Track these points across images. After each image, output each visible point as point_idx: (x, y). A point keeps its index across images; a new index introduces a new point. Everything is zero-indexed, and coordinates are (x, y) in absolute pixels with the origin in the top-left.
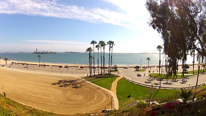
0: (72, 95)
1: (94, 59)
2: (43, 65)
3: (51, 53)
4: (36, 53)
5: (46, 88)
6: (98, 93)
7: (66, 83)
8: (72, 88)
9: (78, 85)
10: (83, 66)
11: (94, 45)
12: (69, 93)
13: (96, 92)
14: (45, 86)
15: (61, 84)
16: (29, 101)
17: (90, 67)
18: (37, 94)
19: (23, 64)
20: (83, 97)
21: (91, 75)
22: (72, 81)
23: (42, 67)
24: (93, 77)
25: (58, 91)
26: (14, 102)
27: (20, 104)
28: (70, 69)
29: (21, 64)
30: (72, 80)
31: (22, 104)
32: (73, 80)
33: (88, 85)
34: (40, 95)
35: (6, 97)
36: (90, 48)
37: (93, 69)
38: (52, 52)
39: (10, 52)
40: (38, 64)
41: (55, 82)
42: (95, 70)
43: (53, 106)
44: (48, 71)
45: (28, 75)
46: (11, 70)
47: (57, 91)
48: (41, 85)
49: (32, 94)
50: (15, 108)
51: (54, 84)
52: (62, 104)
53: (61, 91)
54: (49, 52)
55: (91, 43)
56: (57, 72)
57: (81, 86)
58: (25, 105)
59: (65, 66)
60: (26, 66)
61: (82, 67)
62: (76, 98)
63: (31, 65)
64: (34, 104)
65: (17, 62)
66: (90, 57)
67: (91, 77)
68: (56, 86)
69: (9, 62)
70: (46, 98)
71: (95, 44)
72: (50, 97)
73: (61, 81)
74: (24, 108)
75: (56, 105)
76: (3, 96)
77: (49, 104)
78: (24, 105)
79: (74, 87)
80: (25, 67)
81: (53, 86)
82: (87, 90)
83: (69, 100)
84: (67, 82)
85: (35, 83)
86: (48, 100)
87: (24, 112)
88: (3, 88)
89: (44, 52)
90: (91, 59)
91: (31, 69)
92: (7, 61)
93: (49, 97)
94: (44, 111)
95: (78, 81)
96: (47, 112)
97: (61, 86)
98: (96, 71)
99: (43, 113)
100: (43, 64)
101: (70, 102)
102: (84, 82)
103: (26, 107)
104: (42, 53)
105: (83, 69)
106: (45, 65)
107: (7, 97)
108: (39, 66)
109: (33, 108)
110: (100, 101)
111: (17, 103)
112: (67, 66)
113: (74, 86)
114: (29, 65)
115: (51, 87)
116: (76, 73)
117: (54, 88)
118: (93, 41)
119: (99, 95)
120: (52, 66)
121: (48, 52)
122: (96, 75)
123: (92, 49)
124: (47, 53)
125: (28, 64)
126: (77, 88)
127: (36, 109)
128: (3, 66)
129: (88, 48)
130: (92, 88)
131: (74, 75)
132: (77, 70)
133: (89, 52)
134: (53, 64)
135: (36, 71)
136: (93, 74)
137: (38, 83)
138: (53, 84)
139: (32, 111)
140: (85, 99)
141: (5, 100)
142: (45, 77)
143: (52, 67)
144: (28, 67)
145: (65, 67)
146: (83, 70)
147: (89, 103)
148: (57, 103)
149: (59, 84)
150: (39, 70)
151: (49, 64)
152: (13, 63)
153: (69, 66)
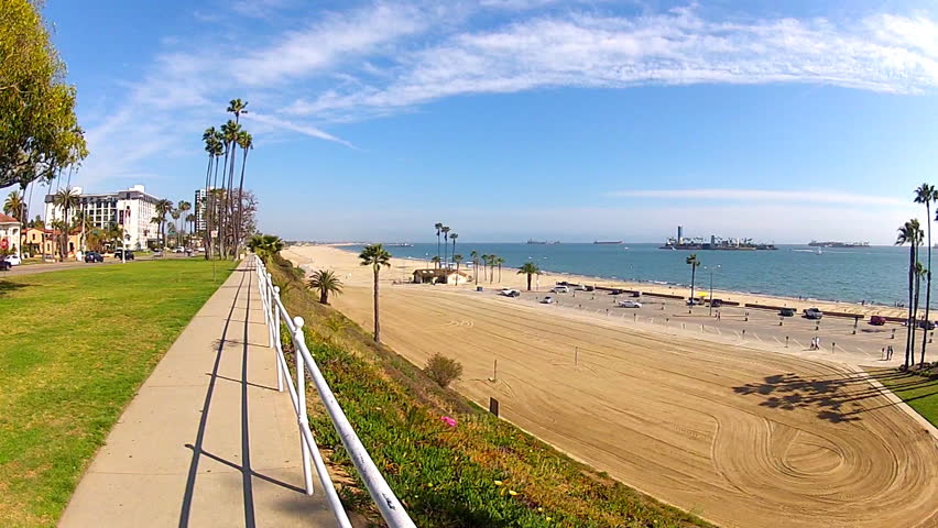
0: (809, 453)
1: (929, 279)
2: (706, 301)
3: (748, 246)
4: (679, 247)
5: (707, 404)
6: (914, 457)
7: (796, 391)
8: (818, 420)
9: (846, 408)
10: (883, 314)
11: (928, 205)
12: (798, 441)
13: (909, 452)
14: (704, 395)
15: (774, 394)
16: (609, 449)
17: (912, 322)
18: (656, 424)
19: (615, 292)
20: (851, 469)
21: (910, 363)
22: (821, 386)
23: (703, 311)
24: (914, 374)
25: (755, 426)
26: (530, 442)
27: (557, 453)
28: (828, 324)
29: (604, 292)
30: (826, 379)
31: (570, 455)
32: (830, 382)
33: (887, 412)
34: (666, 428)
35: (499, 417)
36: (915, 224)
37: (919, 332)
38: (751, 242)
39: (552, 240)
40: (686, 293)
41: (751, 383)
42: (928, 340)
43: (708, 486)
44: (727, 328)
45: (634, 339)
46: (550, 312)
47: (749, 425)
48: (681, 389)
49: (634, 420)
50: (529, 468)
51: (744, 390)
52: (750, 484)
53: (769, 427)
54: (738, 240)
55: (918, 199)
56: (766, 335)
57: (858, 412)
58: (583, 462)
59: (805, 311)
60: (629, 303)
61: (876, 321)
62: (819, 470)
63: (653, 299)
64: (628, 466)
65: (584, 282)
66: (915, 269)
67: (910, 372)
68: (748, 399)
69: (543, 281)
70: (689, 446)
71: (931, 202)
72: (710, 444)
73: (778, 379)
74: (574, 471)
75: (725, 485)
76: (486, 412)
77: (696, 474)
78: (577, 459)
79: (823, 416)
80: (623, 306)
81: (738, 398)
82: (877, 433)
83: (788, 471)
84: (802, 385)
85: (660, 377)
86: (697, 458)
87: (563, 488)
88: (494, 381)
89: (716, 242)
90: (918, 281)
91: (647, 316)
92: (534, 276)
93: (706, 443)
94: (661, 501)
95: (850, 389)
96: (671, 509)
97: (773, 403)
98: (931, 341)
99: (652, 509)
100: (706, 295)
101: (788, 484)
102: (873, 392)
103: (584, 472)
104: (706, 247)
105: (878, 331)
106: (716, 303)
107: (504, 419)
108: (688, 304)
109: (616, 479)
110: (909, 501)
111: (547, 448)
112: (817, 310)
113: (827, 408)
114: (642, 298)
115: (730, 404)
116: (851, 347)
117: (742, 408)
118: (926, 187)
119: (915, 466)
120: (747, 305)
121: (734, 242)
122: (929, 367)
123: (920, 228)
124: (727, 246)
125: (636, 294)
126: (836, 419)
127: (628, 488)
128: (511, 295)
129: (907, 224)
130: (899, 430)
131: (838, 358)
132: (854, 333)
133: (910, 244)
134: (753, 300)
135: (670, 325)
136: (917, 360)
137: (673, 380)
138: (738, 390)
139: (604, 492)
140: (857, 478)
141: (489, 428)
142: (710, 356)
143: (748, 310)
144: (636, 306)
145: (808, 317)
146: (882, 336)
147: (863, 502)
148: (733, 475)
149: (764, 390)
150: (687, 321)
151: (733, 297)
152: (564, 283)
153: (825, 313)
